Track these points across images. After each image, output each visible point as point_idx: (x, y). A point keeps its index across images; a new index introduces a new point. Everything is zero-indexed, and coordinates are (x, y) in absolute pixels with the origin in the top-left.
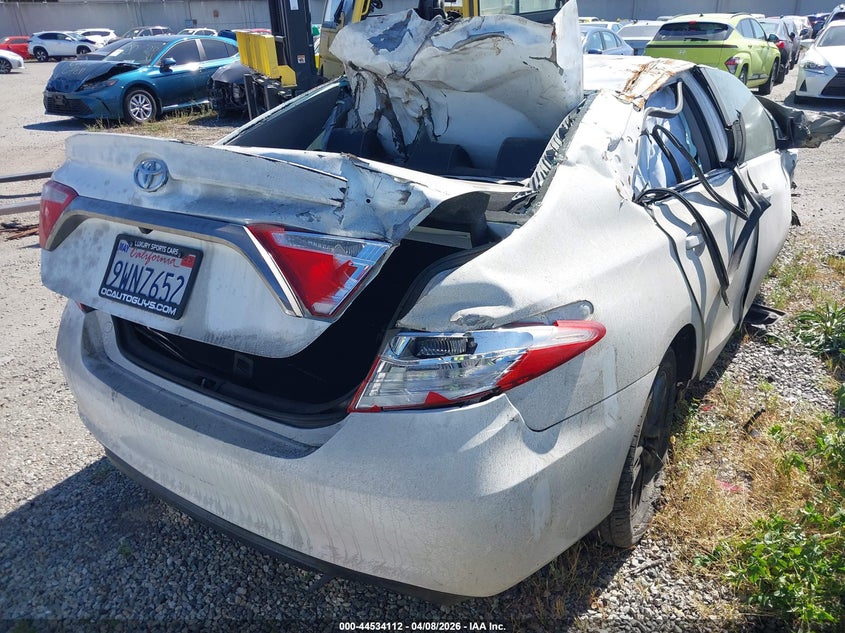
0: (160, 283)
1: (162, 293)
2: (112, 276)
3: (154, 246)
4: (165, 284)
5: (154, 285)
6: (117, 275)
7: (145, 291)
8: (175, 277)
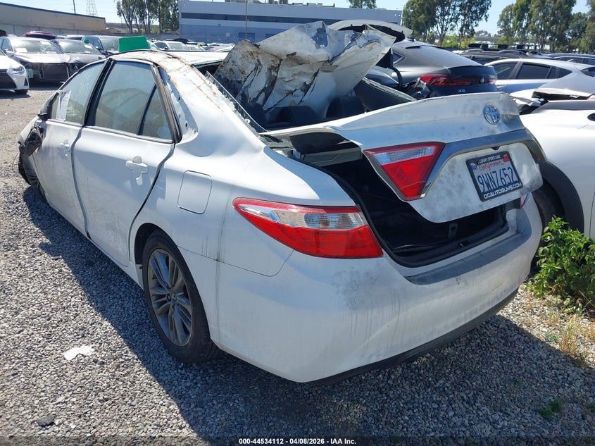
0: (503, 176)
1: (507, 180)
2: (481, 187)
3: (489, 159)
4: (506, 175)
5: (502, 179)
6: (483, 184)
7: (500, 184)
8: (507, 169)
